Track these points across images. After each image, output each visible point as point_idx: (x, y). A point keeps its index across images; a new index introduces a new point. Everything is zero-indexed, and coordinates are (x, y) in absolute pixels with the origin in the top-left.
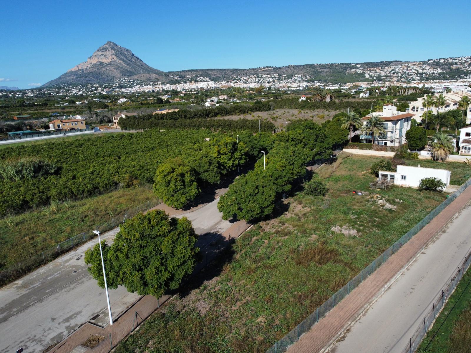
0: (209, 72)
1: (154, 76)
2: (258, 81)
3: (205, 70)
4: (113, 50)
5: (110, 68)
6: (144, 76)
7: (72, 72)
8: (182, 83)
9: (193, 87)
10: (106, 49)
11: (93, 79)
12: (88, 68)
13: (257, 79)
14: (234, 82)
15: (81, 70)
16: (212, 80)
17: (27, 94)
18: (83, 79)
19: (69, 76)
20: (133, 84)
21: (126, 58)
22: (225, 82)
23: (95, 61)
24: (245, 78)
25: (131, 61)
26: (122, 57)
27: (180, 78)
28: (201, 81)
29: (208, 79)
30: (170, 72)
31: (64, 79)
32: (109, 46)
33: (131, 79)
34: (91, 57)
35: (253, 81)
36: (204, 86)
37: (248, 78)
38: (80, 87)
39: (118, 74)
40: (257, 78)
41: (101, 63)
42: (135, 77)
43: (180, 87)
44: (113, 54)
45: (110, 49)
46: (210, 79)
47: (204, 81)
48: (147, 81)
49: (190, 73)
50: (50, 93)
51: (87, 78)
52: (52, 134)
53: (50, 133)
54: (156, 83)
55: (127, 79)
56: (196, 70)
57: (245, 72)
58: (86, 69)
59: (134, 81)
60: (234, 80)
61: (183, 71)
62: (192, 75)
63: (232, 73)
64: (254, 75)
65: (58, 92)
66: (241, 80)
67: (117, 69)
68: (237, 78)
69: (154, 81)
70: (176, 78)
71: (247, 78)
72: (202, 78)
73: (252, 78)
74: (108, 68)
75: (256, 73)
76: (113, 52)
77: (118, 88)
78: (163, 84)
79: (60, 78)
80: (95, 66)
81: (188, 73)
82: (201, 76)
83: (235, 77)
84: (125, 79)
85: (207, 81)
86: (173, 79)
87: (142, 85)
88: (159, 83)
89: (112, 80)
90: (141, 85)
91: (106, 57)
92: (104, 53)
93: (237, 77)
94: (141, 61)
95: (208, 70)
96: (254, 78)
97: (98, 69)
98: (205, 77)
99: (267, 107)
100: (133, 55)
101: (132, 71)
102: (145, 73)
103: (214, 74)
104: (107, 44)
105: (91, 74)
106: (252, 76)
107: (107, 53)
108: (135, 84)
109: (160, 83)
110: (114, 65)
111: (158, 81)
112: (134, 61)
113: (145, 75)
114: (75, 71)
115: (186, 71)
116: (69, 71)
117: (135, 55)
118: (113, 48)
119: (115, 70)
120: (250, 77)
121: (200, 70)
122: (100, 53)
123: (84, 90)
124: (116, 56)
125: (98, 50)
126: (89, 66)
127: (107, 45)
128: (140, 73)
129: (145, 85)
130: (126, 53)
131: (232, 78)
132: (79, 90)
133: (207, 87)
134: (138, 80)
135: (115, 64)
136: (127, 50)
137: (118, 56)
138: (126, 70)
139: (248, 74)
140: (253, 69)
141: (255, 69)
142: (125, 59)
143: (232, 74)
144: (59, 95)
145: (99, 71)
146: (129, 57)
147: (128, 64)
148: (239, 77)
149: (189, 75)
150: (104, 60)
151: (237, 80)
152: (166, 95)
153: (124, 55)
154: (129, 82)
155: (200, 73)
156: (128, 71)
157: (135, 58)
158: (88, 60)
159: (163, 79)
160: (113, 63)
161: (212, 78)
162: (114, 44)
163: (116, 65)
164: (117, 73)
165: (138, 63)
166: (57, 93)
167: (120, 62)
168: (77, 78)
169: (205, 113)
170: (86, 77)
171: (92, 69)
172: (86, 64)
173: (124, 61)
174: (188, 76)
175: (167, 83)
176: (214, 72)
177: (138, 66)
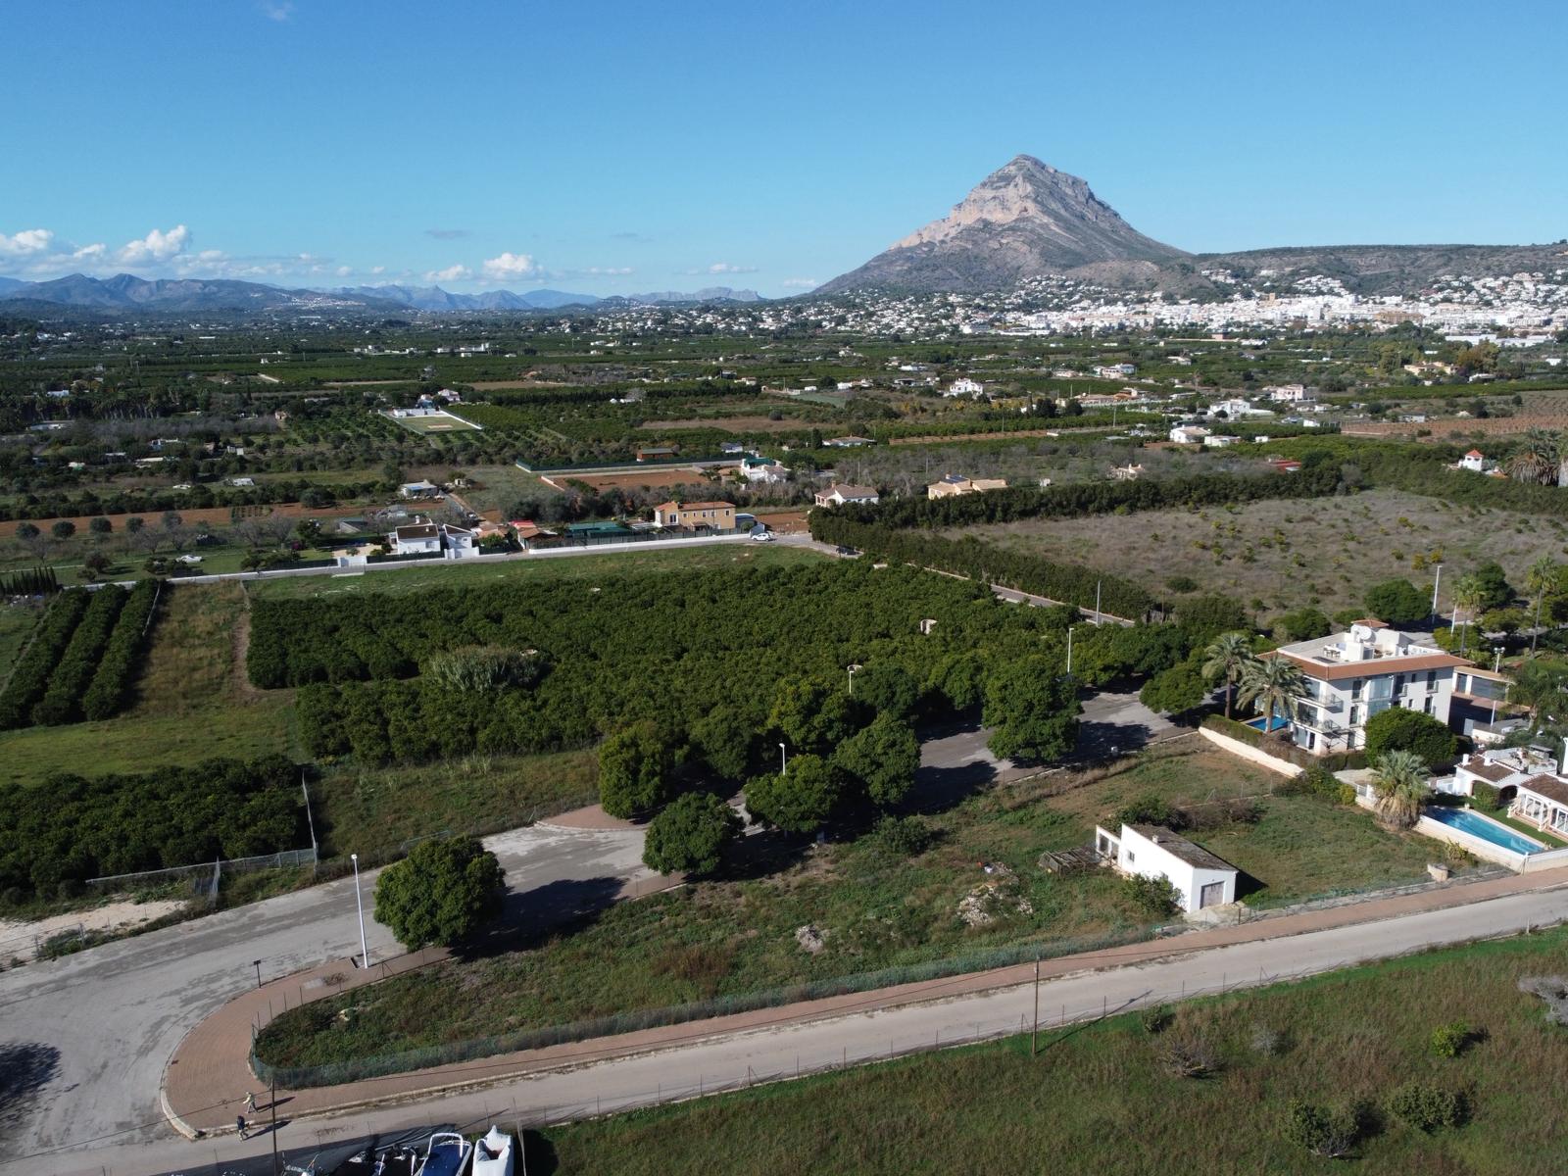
0: (1347, 259)
1: (1148, 267)
2: (1546, 297)
3: (1333, 250)
4: (1030, 181)
5: (1010, 239)
6: (1114, 267)
7: (900, 251)
8: (1237, 296)
9: (1269, 316)
10: (1007, 179)
11: (955, 274)
12: (948, 239)
13: (1544, 288)
14: (1439, 296)
15: (926, 245)
16: (1352, 290)
17: (763, 321)
18: (926, 273)
19: (891, 263)
20: (1070, 295)
21: (1066, 207)
22: (1398, 299)
23: (969, 218)
24: (1490, 282)
25: (1082, 218)
26: (1054, 205)
27: (1235, 276)
28: (1308, 293)
29: (1336, 284)
30: (1204, 257)
31: (876, 273)
32: (1020, 169)
33: (1070, 277)
34: (960, 206)
35: (1524, 295)
36: (1310, 314)
37: (1505, 284)
38: (911, 302)
39: (1031, 259)
40: (1546, 282)
41: (987, 224)
42: (1085, 272)
43: (1218, 315)
44: (1027, 197)
45: (1019, 180)
46: (1346, 286)
47: (1320, 293)
48: (1118, 284)
49: (1274, 261)
50: (820, 321)
51: (938, 273)
52: (652, 538)
53: (647, 535)
54: (1146, 296)
55: (1056, 277)
56: (1302, 251)
57: (1494, 260)
58: (943, 242)
59: (1077, 285)
60: (1441, 289)
61: (1249, 253)
62: (1281, 267)
63: (1441, 261)
64: (1531, 271)
65: (842, 320)
66: (1469, 289)
67: (1031, 244)
68: (1456, 284)
69: (1140, 290)
70: (1221, 278)
71: (1499, 282)
72: (1314, 279)
73: (1520, 283)
74: (1004, 241)
75: (1544, 266)
76: (1029, 188)
77: (1017, 308)
78: (1170, 299)
79: (866, 268)
80: (969, 233)
81: (1267, 260)
82: (1313, 272)
83: (1448, 278)
84: (1048, 279)
85: (1331, 292)
86: (1206, 283)
87: (1098, 299)
88: (1156, 295)
89: (1007, 279)
90: (1094, 301)
91: (1004, 205)
92: (999, 193)
93: (1457, 278)
94: (1116, 215)
95: (1346, 249)
96: (1530, 286)
97: (975, 243)
98: (1326, 277)
99: (1323, 482)
100: (1091, 196)
101: (1078, 249)
102: (1119, 255)
103: (1366, 267)
104: (1015, 163)
105: (952, 258)
106: (1525, 276)
107: (1010, 192)
108: (1077, 297)
109: (1158, 294)
110: (1024, 230)
111: (1153, 287)
112: (1090, 216)
113: (1115, 264)
114: (909, 249)
115: (1263, 253)
116: (893, 246)
117: (1098, 196)
118: (1029, 178)
119: (1025, 248)
120: (1515, 278)
121: (1315, 250)
122: (989, 193)
123: (915, 315)
124: (1035, 200)
125: (984, 185)
126: (953, 233)
127: (1012, 168)
128: (1104, 260)
129: (1107, 303)
130: (1069, 191)
131: (1436, 282)
132: (900, 315)
133: (1322, 317)
134: (1090, 283)
135: (1029, 226)
136: (1075, 182)
137: (1041, 203)
138: (1060, 247)
139: (1507, 268)
140: (1533, 248)
141: (1543, 248)
142: (1062, 212)
143: (1438, 267)
144: (843, 328)
145: (976, 251)
146: (1078, 203)
147: (1069, 227)
148: (1464, 278)
149: (1269, 267)
150: (998, 216)
151: (1456, 290)
152: (1118, 366)
153: (1062, 199)
154: (1062, 287)
155: (1314, 260)
156: (1065, 251)
157: (1097, 206)
158: (953, 214)
159: (1172, 280)
160: (1022, 225)
161: (1353, 281)
162: (1036, 162)
163: (1032, 231)
164: (1029, 257)
165: (1102, 225)
166: (838, 324)
167: (1045, 219)
168: (910, 271)
169: (1074, 499)
170: (936, 267)
171: (958, 242)
172: (945, 227)
173: (1057, 217)
174: (1264, 272)
175: (1184, 297)
176: (1371, 259)
177: (1103, 232)
